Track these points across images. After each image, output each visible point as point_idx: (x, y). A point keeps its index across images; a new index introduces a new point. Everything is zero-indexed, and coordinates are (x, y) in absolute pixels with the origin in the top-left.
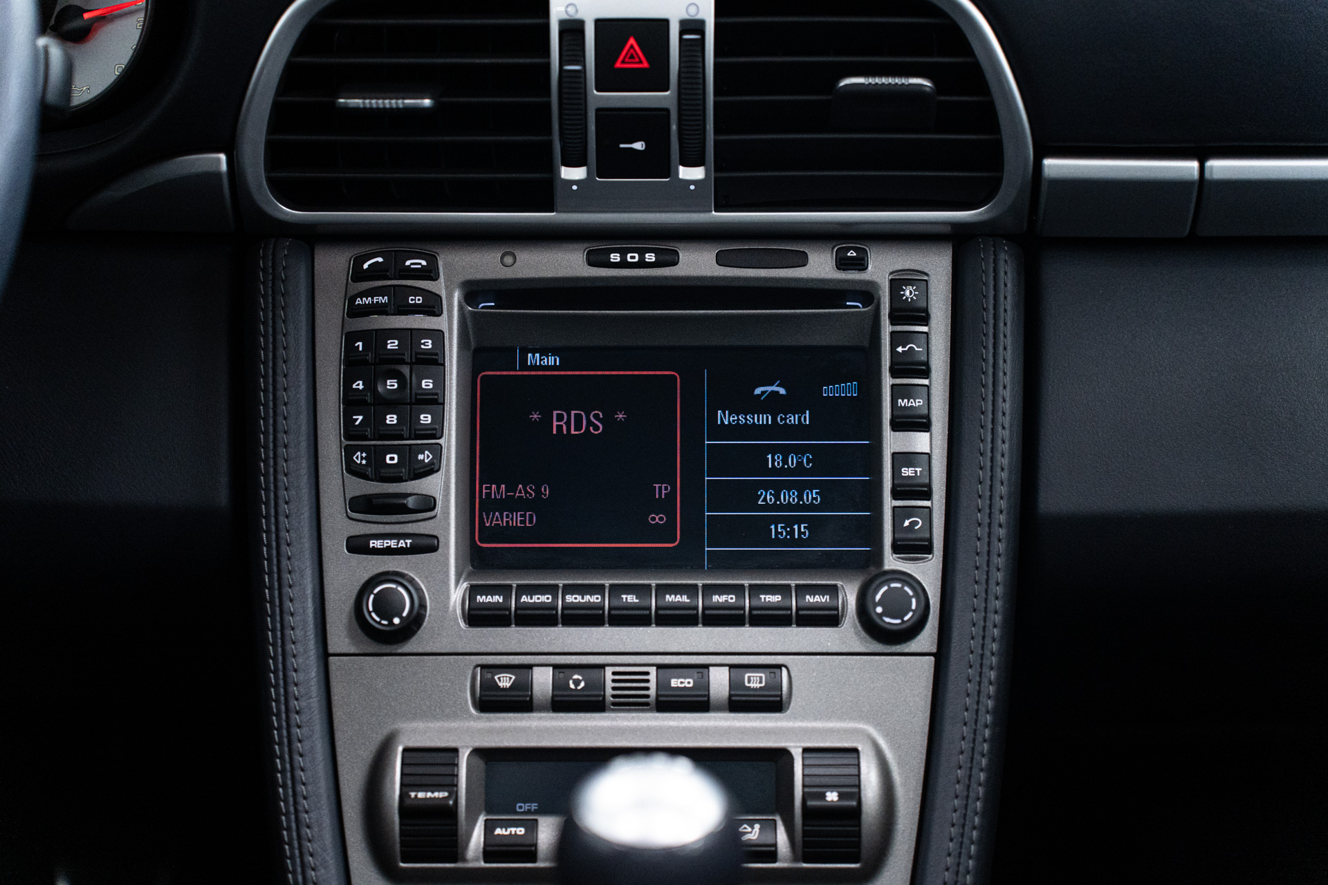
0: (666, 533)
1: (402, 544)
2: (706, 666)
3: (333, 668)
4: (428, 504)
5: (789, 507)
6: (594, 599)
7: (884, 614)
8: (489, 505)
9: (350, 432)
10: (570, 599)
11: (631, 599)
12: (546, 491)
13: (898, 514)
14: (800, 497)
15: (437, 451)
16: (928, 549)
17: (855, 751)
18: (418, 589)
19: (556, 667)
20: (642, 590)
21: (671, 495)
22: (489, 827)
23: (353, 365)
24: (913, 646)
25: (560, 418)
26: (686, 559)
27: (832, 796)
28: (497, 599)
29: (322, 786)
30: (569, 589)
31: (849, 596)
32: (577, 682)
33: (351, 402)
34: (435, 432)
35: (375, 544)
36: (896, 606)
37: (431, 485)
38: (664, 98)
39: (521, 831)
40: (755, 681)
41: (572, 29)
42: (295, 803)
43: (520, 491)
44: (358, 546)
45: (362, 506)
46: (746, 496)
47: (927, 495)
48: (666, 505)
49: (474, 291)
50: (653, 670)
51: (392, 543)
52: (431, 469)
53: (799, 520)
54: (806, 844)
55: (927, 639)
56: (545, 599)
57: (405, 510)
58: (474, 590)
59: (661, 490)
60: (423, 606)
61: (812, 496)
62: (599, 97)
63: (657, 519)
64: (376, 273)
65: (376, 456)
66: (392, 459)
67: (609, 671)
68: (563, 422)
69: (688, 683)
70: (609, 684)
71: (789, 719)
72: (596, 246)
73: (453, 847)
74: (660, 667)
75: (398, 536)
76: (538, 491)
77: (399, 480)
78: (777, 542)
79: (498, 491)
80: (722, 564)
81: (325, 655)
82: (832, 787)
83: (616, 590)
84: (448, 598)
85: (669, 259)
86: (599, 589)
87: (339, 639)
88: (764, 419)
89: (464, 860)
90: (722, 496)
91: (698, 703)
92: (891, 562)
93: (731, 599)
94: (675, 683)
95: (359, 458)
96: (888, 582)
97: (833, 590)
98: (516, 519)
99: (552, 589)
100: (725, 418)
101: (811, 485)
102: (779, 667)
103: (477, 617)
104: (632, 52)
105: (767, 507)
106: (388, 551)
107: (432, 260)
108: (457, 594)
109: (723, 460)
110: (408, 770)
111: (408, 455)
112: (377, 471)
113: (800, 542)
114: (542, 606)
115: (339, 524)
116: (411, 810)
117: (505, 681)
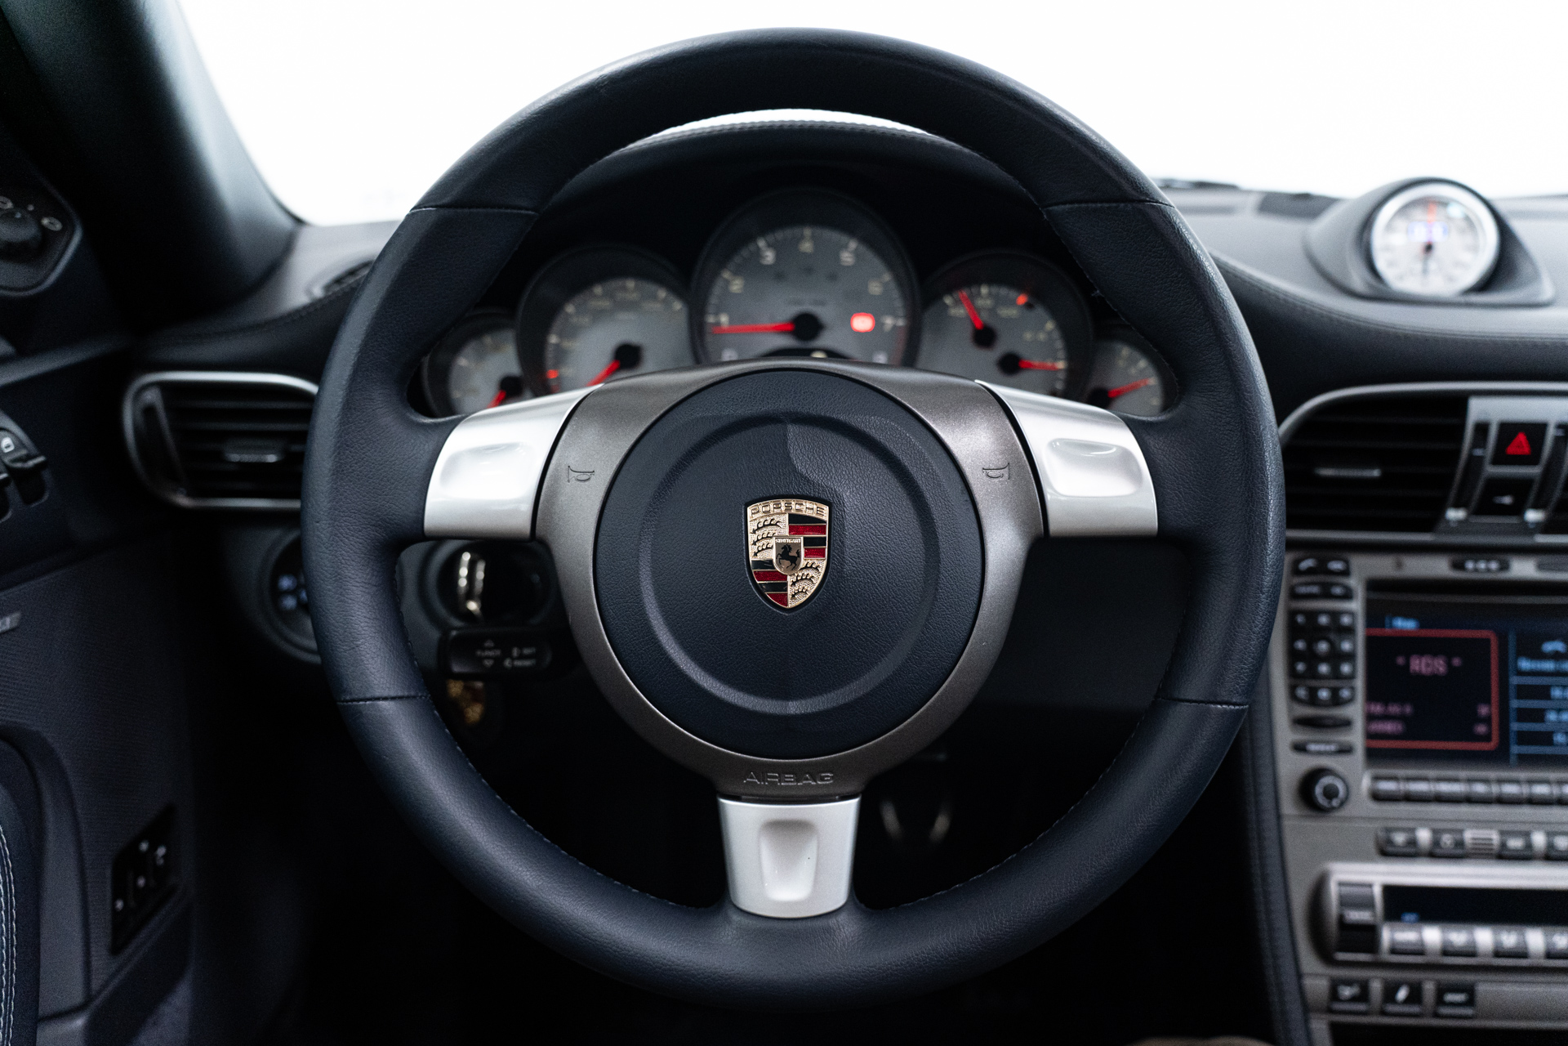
0: (1487, 738)
1: (1329, 748)
2: (1530, 832)
3: (1285, 827)
4: (1346, 724)
6: (1456, 788)
8: (1372, 718)
9: (1292, 673)
10: (1439, 786)
11: (1479, 787)
12: (1408, 709)
15: (1353, 689)
18: (1344, 779)
19: (1432, 830)
20: (1485, 782)
21: (1490, 713)
22: (1392, 933)
23: (1294, 631)
25: (1417, 662)
26: (1498, 757)
28: (1392, 785)
29: (1281, 904)
30: (1436, 780)
32: (1446, 841)
33: (1293, 656)
34: (1352, 677)
35: (1311, 747)
37: (1347, 712)
38: (1534, 471)
39: (1413, 936)
41: (1482, 428)
43: (1393, 709)
44: (1300, 748)
45: (1301, 722)
46: (1538, 715)
48: (1487, 720)
49: (1375, 586)
50: (1496, 834)
51: (1324, 748)
52: (1351, 700)
56: (1423, 787)
57: (1332, 726)
58: (1375, 779)
59: (1483, 710)
60: (1349, 791)
62: (1491, 470)
63: (1481, 729)
64: (1310, 571)
65: (1313, 692)
66: (1324, 694)
67: (1467, 833)
68: (1420, 665)
69: (1519, 843)
70: (1468, 843)
72: (1457, 557)
73: (1371, 945)
74: (1499, 832)
75: (1328, 742)
76: (1403, 709)
77: (1328, 707)
79: (1377, 709)
80: (1527, 761)
81: (1279, 817)
83: (1470, 781)
84: (1361, 784)
85: (1505, 567)
86: (1457, 780)
87: (1288, 807)
88: (1549, 666)
89: (1379, 955)
90: (1525, 715)
91: (1525, 856)
93: (1545, 789)
94: (1510, 843)
95: (1302, 693)
98: (1391, 727)
99: (1425, 779)
100: (1525, 664)
103: (1377, 797)
104: (1521, 444)
105: (1552, 723)
106: (1319, 753)
107: (1347, 562)
108: (1366, 783)
109: (1525, 692)
110: (1342, 898)
111: (1335, 692)
112: (1313, 700)
114: (1422, 792)
115: (1285, 734)
116: (1342, 923)
117: (1400, 838)
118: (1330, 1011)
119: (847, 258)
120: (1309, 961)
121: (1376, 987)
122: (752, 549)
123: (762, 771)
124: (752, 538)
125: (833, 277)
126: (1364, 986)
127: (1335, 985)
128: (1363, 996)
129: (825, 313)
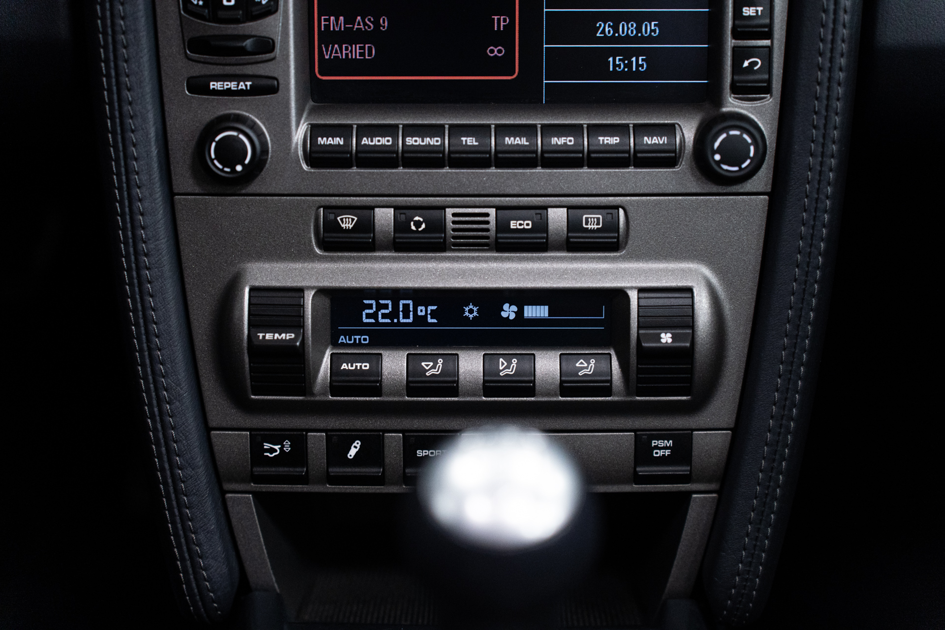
0: (504, 64)
1: (242, 86)
2: (545, 208)
3: (178, 207)
4: (267, 46)
5: (627, 39)
6: (434, 141)
7: (723, 161)
8: (328, 37)
10: (410, 141)
11: (470, 141)
12: (384, 22)
13: (740, 54)
14: (639, 29)
16: (768, 90)
17: (689, 290)
18: (260, 135)
19: (396, 208)
20: (480, 131)
21: (510, 27)
22: (335, 360)
24: (749, 186)
26: (524, 94)
27: (666, 338)
28: (339, 141)
29: (174, 322)
30: (412, 130)
31: (688, 132)
32: (418, 225)
35: (215, 85)
36: (733, 152)
37: (270, 27)
39: (366, 366)
40: (592, 221)
42: (148, 341)
43: (359, 23)
44: (199, 86)
45: (201, 46)
47: (769, 35)
48: (505, 38)
50: (492, 212)
51: (232, 85)
52: (268, 11)
53: (637, 53)
54: (639, 380)
55: (762, 180)
56: (386, 141)
57: (243, 51)
58: (316, 130)
59: (500, 22)
60: (265, 151)
61: (651, 28)
63: (496, 51)
67: (449, 212)
69: (527, 225)
70: (450, 225)
71: (624, 259)
73: (303, 382)
74: (498, 208)
75: (238, 78)
76: (376, 23)
77: (237, 21)
78: (616, 75)
79: (337, 23)
81: (170, 194)
82: (666, 328)
83: (458, 130)
84: (289, 137)
86: (435, 130)
87: (184, 180)
89: (312, 394)
91: (537, 243)
92: (733, 105)
93: (570, 141)
94: (513, 225)
96: (726, 129)
97: (669, 130)
98: (355, 52)
99: (389, 130)
101: (650, 17)
102: (617, 207)
103: (318, 158)
105: (605, 40)
106: (228, 92)
108: (299, 133)
110: (254, 301)
112: (215, 13)
113: (638, 75)
114: (382, 149)
115: (179, 64)
116: (259, 351)
117: (347, 222)
120: (222, 409)
121: (317, 442)
126: (299, 439)
127: (258, 437)
128: (299, 454)
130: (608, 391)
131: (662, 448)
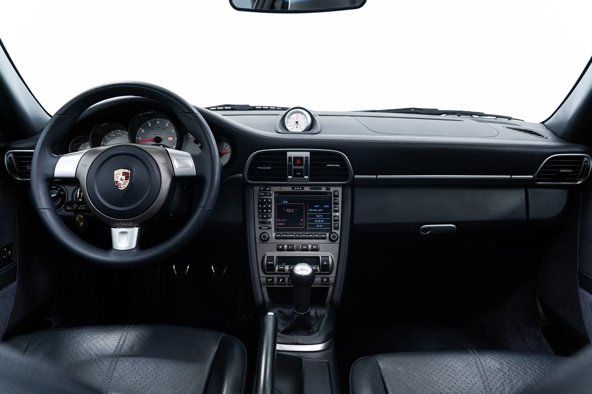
0: (302, 226)
1: (266, 228)
2: (308, 245)
3: (257, 245)
4: (270, 222)
5: (319, 222)
6: (293, 236)
7: (332, 238)
8: (278, 222)
9: (259, 212)
10: (289, 236)
11: (298, 236)
12: (286, 220)
13: (334, 224)
14: (321, 221)
15: (271, 215)
16: (338, 229)
17: (328, 257)
18: (269, 234)
19: (287, 245)
20: (299, 234)
21: (303, 221)
22: (278, 267)
23: (259, 203)
24: (336, 242)
25: (288, 210)
26: (305, 230)
27: (325, 263)
28: (280, 236)
29: (256, 261)
30: (289, 234)
31: (328, 235)
32: (290, 247)
33: (259, 208)
34: (271, 212)
35: (262, 228)
36: (334, 237)
37: (270, 220)
38: (303, 167)
39: (283, 267)
40: (315, 247)
41: (290, 158)
42: (252, 264)
43: (282, 220)
44: (260, 228)
45: (261, 222)
46: (313, 221)
47: (338, 221)
48: (302, 222)
49: (276, 193)
50: (301, 245)
51: (265, 228)
52: (270, 218)
53: (321, 224)
54: (321, 269)
55: (338, 241)
56: (286, 236)
57: (267, 223)
58: (276, 234)
59: (302, 220)
60: (269, 237)
61: (322, 221)
62: (294, 167)
63: (301, 224)
64: (262, 190)
65: (263, 216)
66: (265, 216)
67: (295, 245)
68: (288, 211)
69: (306, 247)
70: (295, 247)
71: (319, 252)
72: (293, 187)
73: (274, 270)
74: (302, 245)
76: (285, 220)
77: (266, 219)
78: (318, 227)
79: (279, 220)
80: (310, 231)
81: (256, 243)
82: (325, 262)
83: (296, 234)
84: (273, 235)
85: (303, 189)
86: (293, 234)
87: (258, 241)
88: (316, 210)
89: (275, 271)
90: (310, 221)
91: (307, 250)
92: (333, 231)
93: (311, 236)
94: (304, 247)
95: (260, 216)
96: (333, 234)
97: (325, 234)
98: (282, 224)
99: (287, 234)
100: (310, 210)
101: (322, 219)
102: (318, 245)
103: (277, 238)
104: (298, 162)
105: (316, 223)
106: (264, 229)
107: (270, 189)
108: (274, 235)
109: (310, 216)
110: (267, 259)
111: (267, 216)
112: (263, 218)
113: (321, 227)
114: (286, 237)
115: (258, 225)
116: (267, 265)
117: (280, 247)
118: (267, 285)
119: (167, 125)
120: (262, 274)
121: (276, 279)
122: (115, 179)
123: (118, 222)
124: (115, 177)
125: (164, 129)
126: (273, 278)
127: (267, 278)
128: (273, 281)
129: (162, 137)
130: (317, 271)
131: (325, 280)
